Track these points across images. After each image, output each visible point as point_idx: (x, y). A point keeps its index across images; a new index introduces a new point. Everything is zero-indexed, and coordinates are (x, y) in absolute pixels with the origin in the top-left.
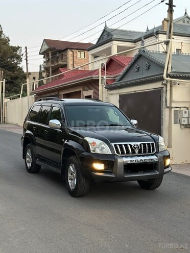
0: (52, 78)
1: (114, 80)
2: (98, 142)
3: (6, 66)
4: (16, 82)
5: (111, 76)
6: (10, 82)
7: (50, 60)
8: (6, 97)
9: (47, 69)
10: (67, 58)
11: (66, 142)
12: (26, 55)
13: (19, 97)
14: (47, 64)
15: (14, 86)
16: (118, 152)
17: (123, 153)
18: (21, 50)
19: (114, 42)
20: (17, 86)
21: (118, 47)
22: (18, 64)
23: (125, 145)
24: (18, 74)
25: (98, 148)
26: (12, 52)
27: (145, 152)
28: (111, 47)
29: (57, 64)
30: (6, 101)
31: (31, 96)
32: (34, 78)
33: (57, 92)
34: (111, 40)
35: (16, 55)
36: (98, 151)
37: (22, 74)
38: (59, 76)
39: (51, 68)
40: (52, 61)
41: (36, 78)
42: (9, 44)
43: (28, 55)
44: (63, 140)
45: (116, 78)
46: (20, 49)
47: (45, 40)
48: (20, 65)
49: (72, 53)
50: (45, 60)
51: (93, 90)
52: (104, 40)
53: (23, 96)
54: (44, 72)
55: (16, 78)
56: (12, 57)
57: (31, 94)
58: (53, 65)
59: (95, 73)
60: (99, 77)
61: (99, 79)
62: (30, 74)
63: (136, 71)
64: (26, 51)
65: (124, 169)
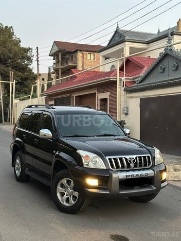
0: (62, 80)
1: (134, 82)
2: (91, 155)
3: (16, 67)
4: (26, 83)
5: (130, 78)
6: (21, 82)
7: (60, 62)
8: (16, 97)
9: (56, 71)
10: (77, 60)
11: (57, 153)
12: (37, 55)
13: (29, 97)
14: (56, 66)
15: (24, 87)
16: (113, 167)
17: (118, 167)
18: (32, 51)
19: (126, 43)
20: (27, 87)
21: (131, 48)
22: (28, 65)
23: (120, 159)
24: (28, 75)
25: (92, 161)
26: (23, 53)
27: (141, 166)
28: (123, 49)
29: (67, 65)
30: (16, 102)
31: (41, 98)
32: (43, 79)
33: (69, 94)
34: (123, 41)
35: (27, 56)
36: (92, 166)
37: (32, 75)
38: (71, 77)
39: (60, 69)
40: (62, 62)
41: (45, 79)
42: (20, 45)
43: (39, 56)
44: (54, 152)
45: (137, 80)
46: (30, 50)
47: (55, 42)
48: (30, 67)
49: (81, 55)
50: (54, 61)
51: (109, 93)
52: (115, 42)
53: (33, 97)
54: (53, 73)
55: (26, 79)
56: (23, 58)
57: (41, 95)
58: (63, 67)
59: (113, 74)
60: (116, 79)
61: (116, 81)
62: (40, 75)
63: (161, 72)
64: (37, 52)
65: (119, 184)
